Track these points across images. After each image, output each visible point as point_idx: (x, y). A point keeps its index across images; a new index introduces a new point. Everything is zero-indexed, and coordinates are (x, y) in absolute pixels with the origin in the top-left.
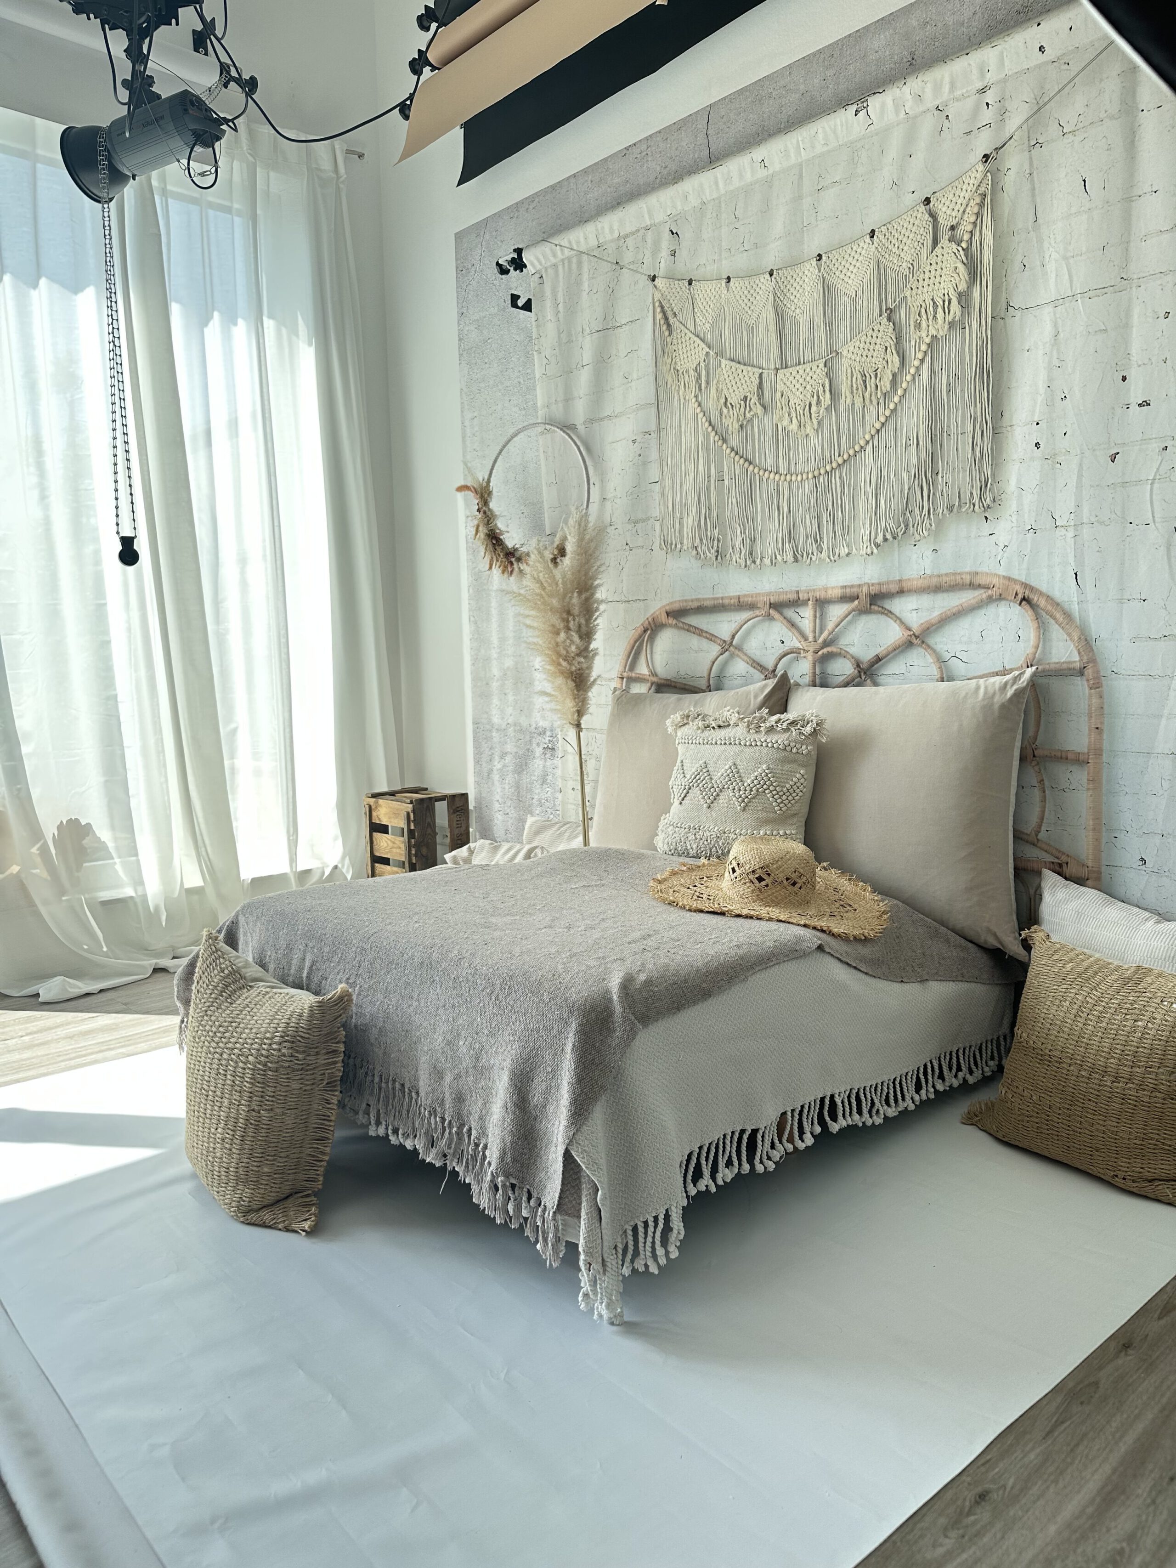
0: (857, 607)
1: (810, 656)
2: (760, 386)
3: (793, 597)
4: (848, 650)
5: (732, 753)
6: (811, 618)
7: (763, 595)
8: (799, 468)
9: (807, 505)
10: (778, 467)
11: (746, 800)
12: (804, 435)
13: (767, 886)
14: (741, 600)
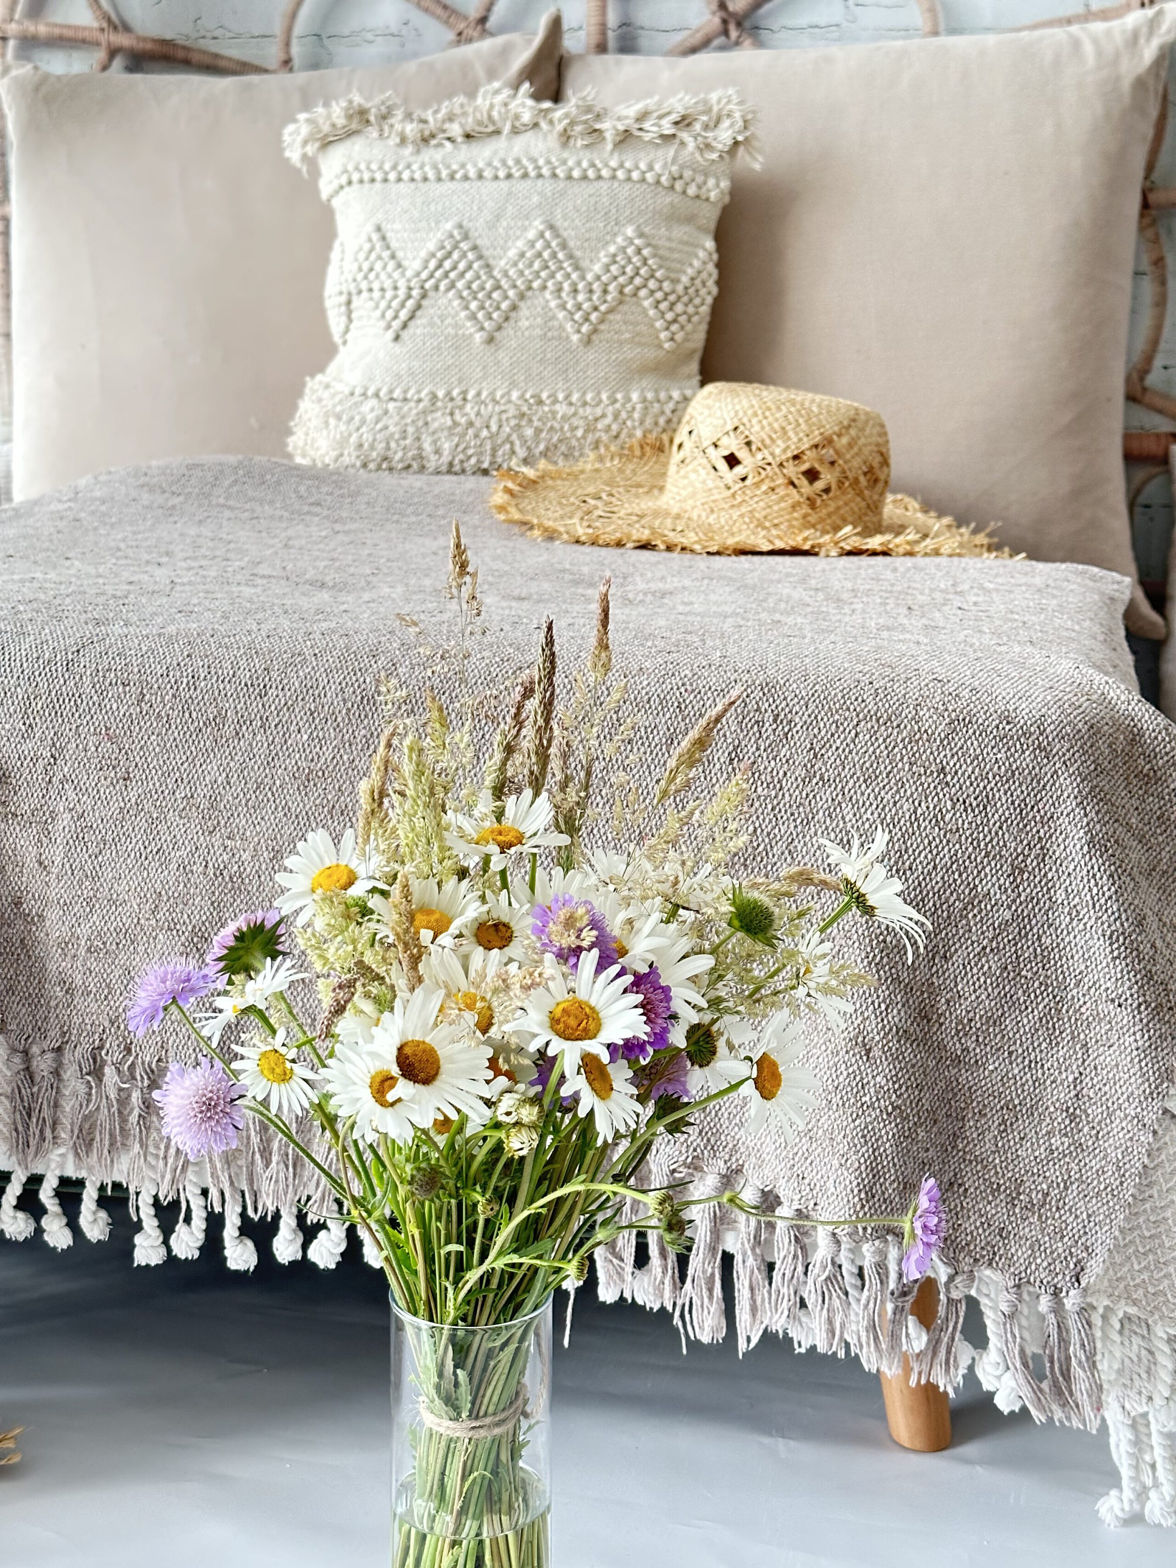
5: (535, 199)
11: (594, 317)
13: (827, 490)
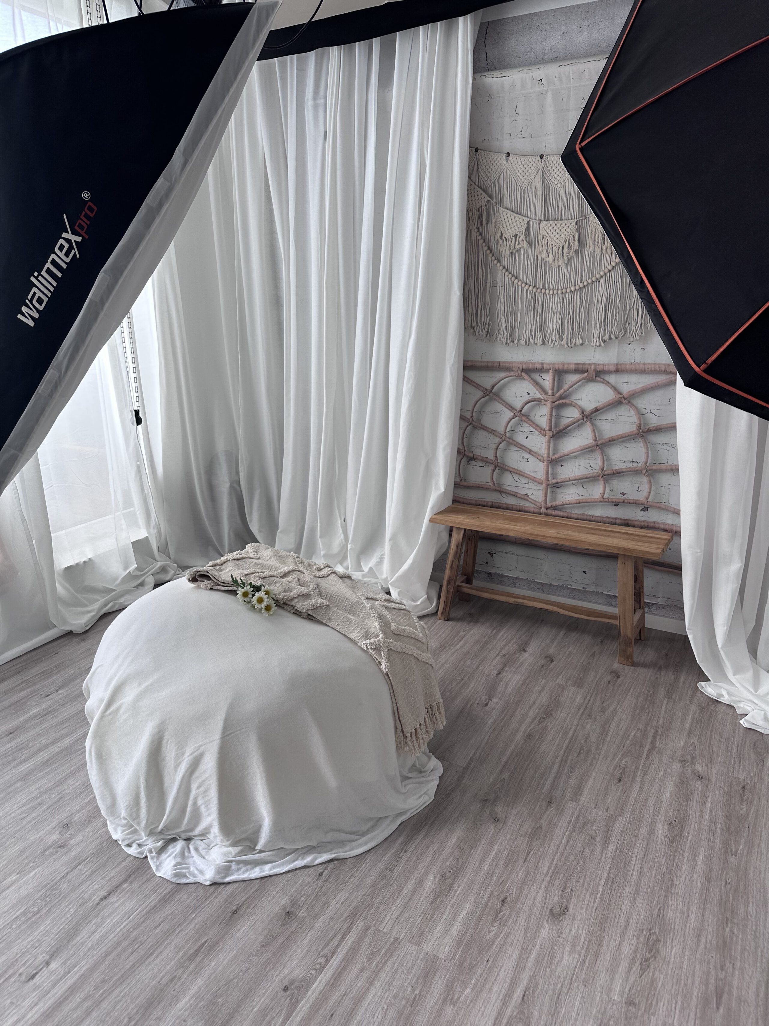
0: (586, 377)
1: (549, 405)
2: (528, 229)
3: (539, 366)
4: (577, 402)
6: (551, 381)
7: (518, 363)
8: (552, 286)
9: (555, 310)
10: (536, 283)
12: (557, 266)
14: (501, 364)
